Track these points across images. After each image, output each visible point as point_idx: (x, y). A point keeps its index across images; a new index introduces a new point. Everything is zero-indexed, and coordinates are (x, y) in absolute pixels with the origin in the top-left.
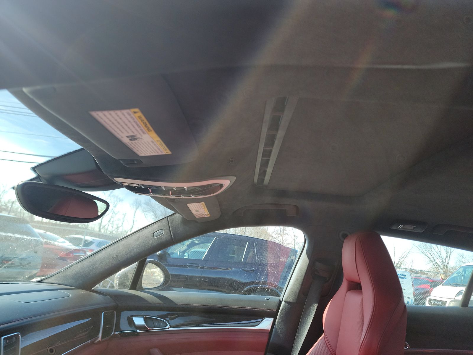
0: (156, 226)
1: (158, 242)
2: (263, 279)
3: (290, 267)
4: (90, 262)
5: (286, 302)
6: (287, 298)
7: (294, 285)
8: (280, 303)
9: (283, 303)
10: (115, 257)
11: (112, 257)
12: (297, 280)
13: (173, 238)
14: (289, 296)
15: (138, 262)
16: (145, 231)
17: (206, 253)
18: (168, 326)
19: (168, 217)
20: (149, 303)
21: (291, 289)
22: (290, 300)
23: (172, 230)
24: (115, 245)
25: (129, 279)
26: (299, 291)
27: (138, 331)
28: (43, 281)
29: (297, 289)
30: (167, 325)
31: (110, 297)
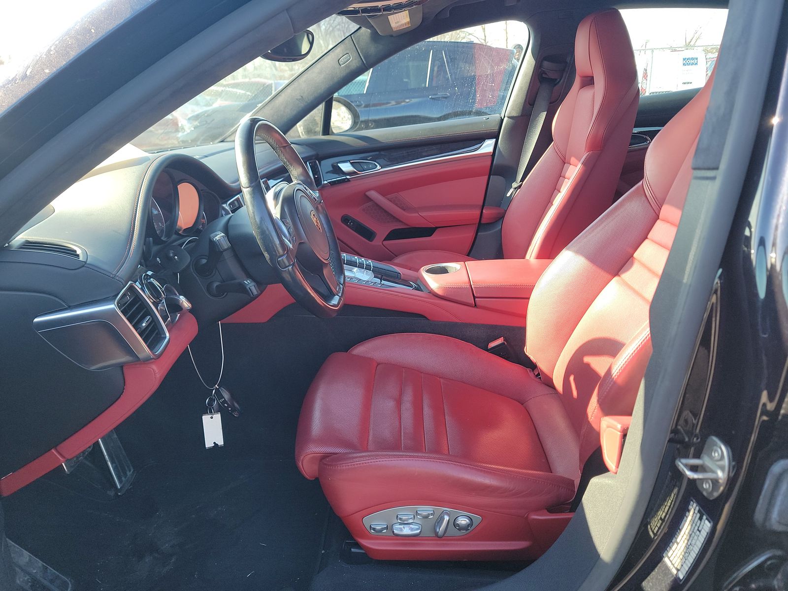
0: (339, 50)
1: (348, 71)
2: (479, 96)
3: (511, 74)
4: (271, 109)
5: (508, 117)
6: (510, 113)
7: (517, 95)
8: (502, 120)
9: (506, 120)
10: (300, 99)
11: (297, 99)
12: (521, 88)
13: (365, 62)
14: (512, 109)
15: (324, 103)
16: (326, 59)
17: (367, 84)
18: (379, 167)
19: (351, 35)
20: (351, 146)
21: (515, 101)
22: (514, 114)
23: (361, 52)
24: (295, 83)
25: (317, 124)
26: (524, 101)
27: (348, 177)
28: (225, 140)
29: (522, 99)
30: (377, 166)
31: (307, 146)
